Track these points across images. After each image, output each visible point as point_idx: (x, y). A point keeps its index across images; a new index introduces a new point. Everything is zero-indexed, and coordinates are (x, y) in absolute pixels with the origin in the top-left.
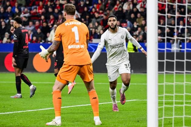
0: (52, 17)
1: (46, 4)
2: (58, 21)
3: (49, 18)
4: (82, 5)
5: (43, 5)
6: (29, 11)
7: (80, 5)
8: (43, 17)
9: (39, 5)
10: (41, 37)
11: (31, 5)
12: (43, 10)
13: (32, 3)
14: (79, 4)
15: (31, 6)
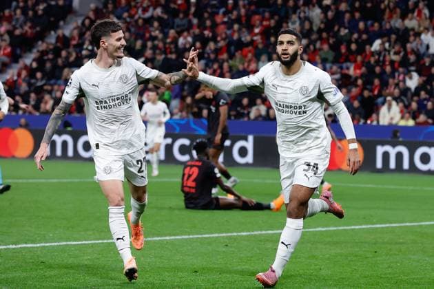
0: (377, 82)
1: (366, 60)
2: (387, 88)
3: (372, 83)
4: (427, 64)
5: (363, 62)
6: (339, 70)
7: (424, 64)
8: (360, 82)
9: (355, 61)
10: (360, 114)
11: (342, 61)
12: (364, 69)
13: (344, 57)
14: (422, 62)
15: (342, 63)
